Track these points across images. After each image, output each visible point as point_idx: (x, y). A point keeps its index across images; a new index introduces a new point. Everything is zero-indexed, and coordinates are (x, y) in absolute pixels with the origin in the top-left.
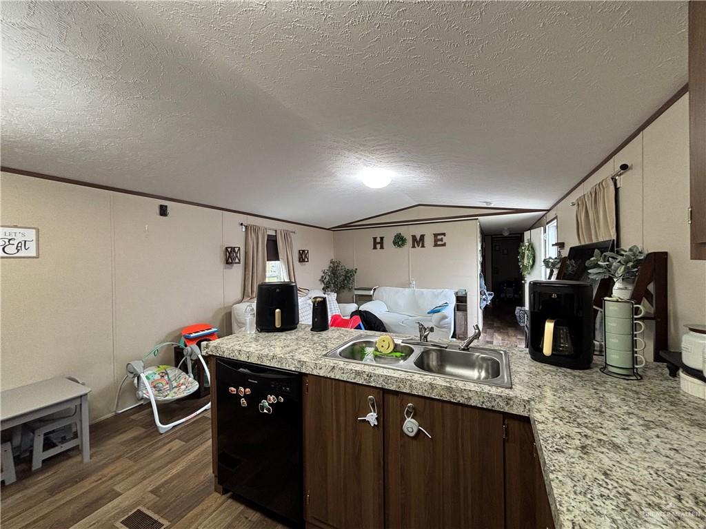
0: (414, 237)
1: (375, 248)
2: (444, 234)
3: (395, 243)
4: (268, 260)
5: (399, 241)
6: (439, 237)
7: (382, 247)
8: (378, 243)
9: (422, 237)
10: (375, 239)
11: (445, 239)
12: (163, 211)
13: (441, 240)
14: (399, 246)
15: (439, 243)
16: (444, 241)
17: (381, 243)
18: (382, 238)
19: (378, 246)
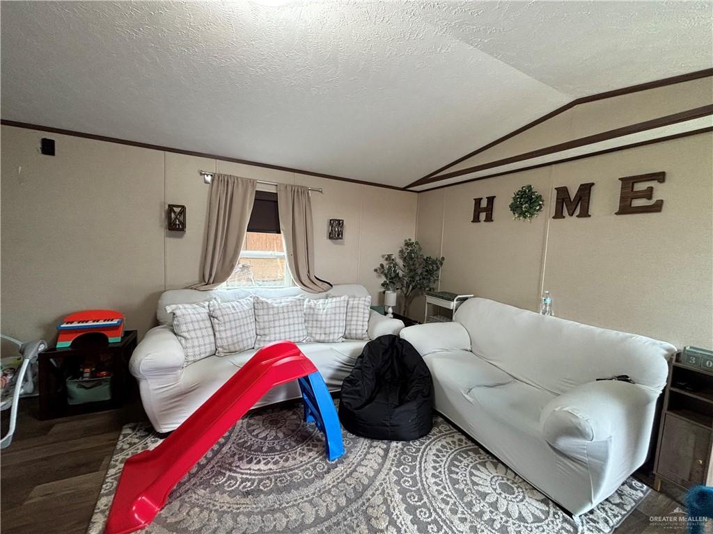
0: (562, 192)
1: (476, 219)
2: (660, 177)
3: (515, 208)
4: (248, 231)
5: (526, 203)
6: (641, 187)
7: (489, 219)
8: (484, 210)
9: (586, 190)
10: (478, 201)
11: (661, 191)
12: (48, 148)
13: (649, 194)
14: (523, 214)
15: (637, 203)
16: (657, 196)
17: (489, 210)
18: (491, 200)
19: (483, 216)
